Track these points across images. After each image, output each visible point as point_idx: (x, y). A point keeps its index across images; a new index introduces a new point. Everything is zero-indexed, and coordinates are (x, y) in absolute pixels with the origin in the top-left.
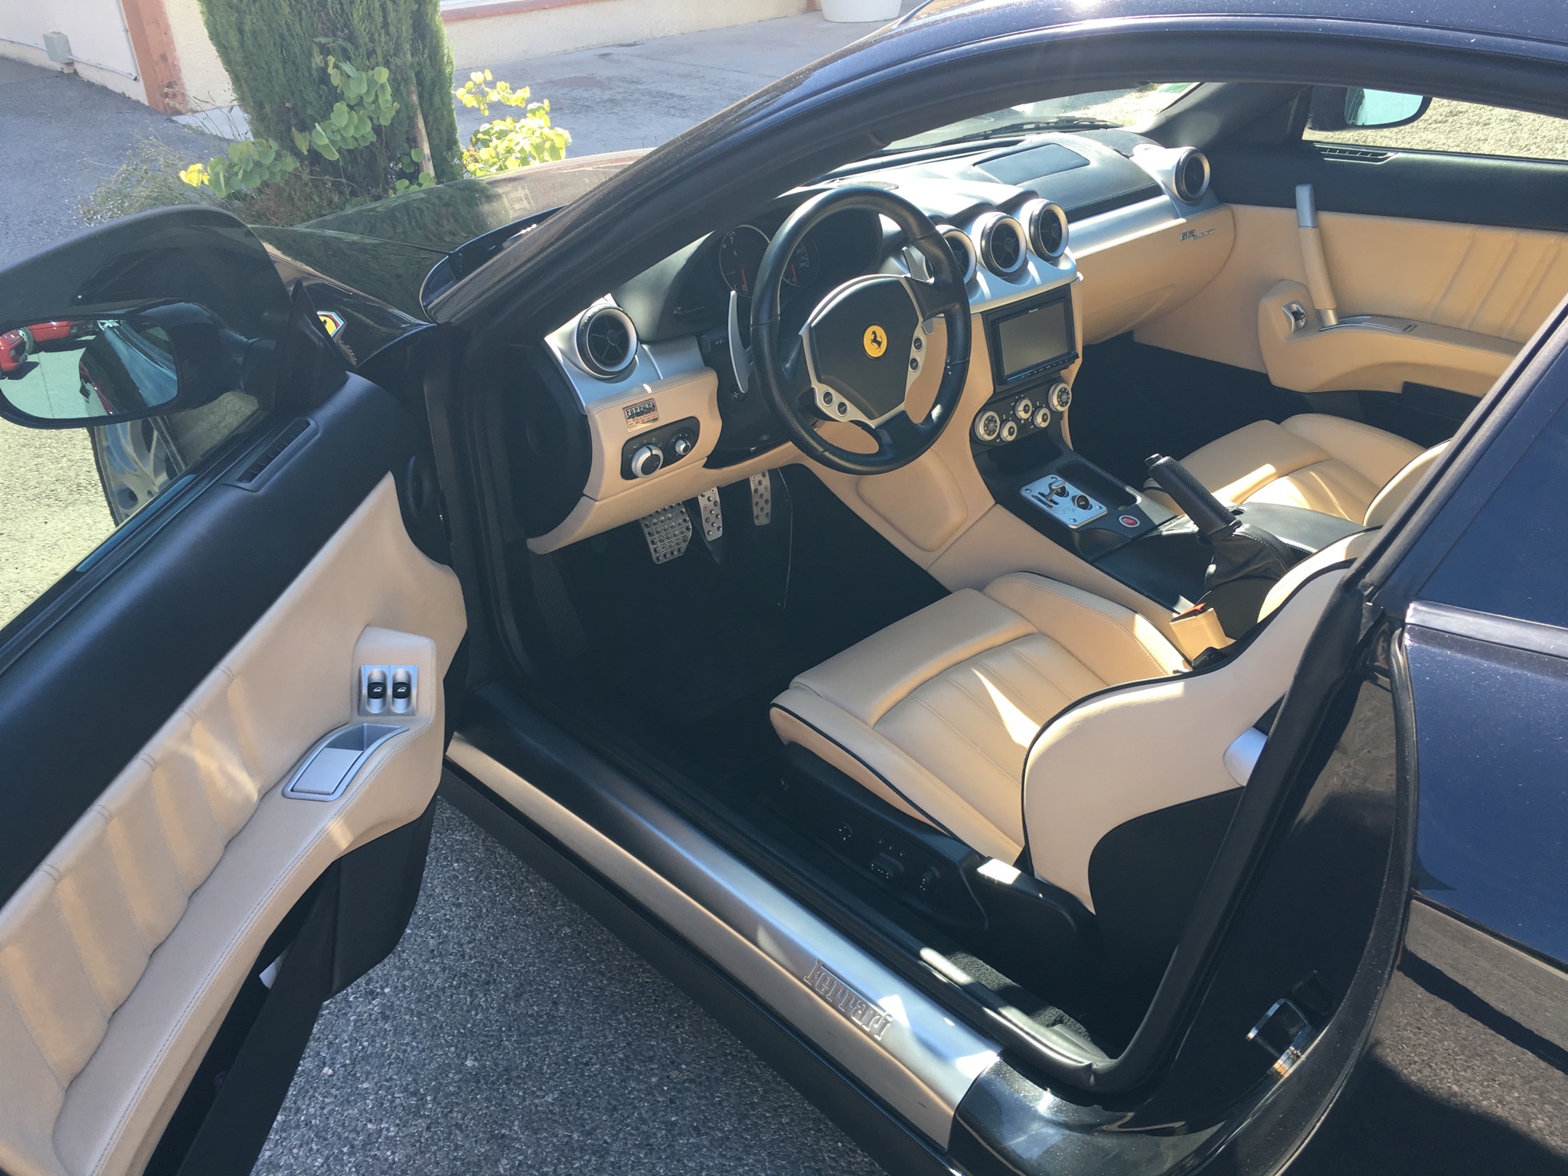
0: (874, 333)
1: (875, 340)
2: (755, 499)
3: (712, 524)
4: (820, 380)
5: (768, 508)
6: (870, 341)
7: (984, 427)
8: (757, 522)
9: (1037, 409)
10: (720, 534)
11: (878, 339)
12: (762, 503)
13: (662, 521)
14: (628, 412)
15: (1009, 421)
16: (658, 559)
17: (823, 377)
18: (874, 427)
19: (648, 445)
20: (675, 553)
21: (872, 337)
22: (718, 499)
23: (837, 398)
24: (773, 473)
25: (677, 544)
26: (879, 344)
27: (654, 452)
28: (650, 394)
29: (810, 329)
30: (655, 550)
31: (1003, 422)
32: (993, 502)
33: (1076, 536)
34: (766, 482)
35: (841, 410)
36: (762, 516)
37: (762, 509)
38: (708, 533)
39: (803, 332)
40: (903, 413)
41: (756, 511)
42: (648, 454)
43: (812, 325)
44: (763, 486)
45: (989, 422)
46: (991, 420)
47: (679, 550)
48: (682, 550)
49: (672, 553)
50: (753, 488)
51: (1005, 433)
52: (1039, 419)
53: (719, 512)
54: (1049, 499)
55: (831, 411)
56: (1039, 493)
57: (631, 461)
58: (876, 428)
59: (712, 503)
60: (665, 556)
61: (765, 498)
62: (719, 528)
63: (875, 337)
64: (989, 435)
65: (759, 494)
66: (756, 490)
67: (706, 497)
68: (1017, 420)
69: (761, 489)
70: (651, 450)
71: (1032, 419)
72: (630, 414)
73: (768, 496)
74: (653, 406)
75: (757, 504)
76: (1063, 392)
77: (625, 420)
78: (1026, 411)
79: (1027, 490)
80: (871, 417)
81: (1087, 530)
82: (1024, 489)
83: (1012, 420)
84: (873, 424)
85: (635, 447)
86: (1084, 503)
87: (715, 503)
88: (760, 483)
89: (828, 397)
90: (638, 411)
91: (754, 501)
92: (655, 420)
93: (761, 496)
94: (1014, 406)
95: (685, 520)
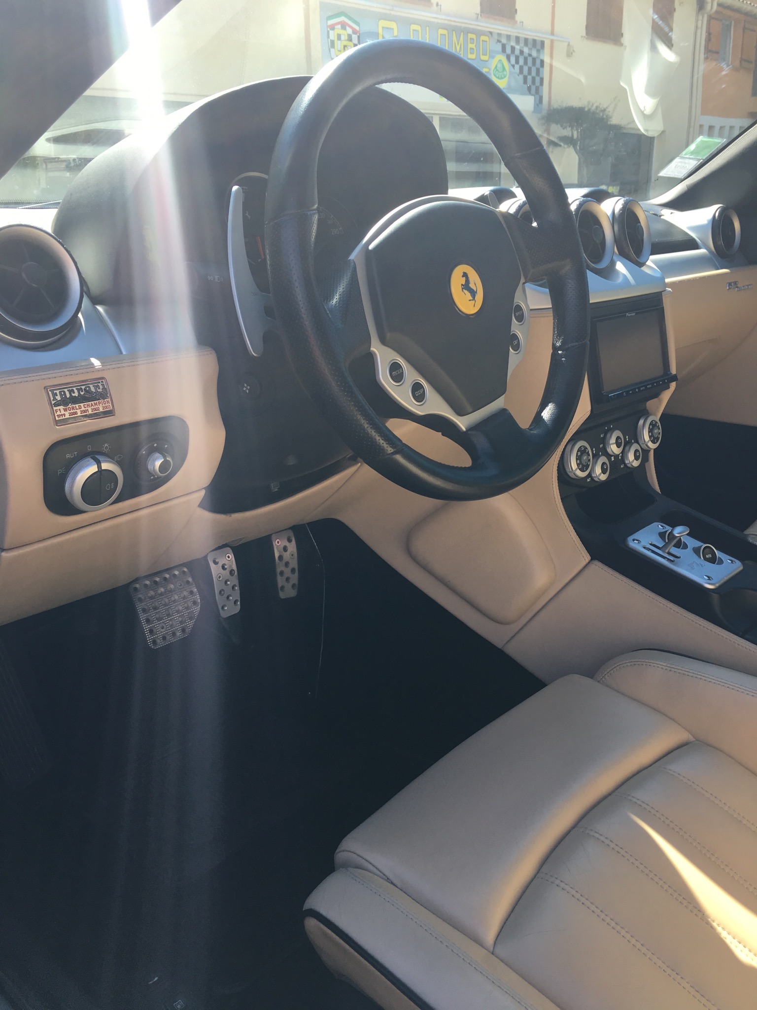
0: (465, 275)
1: (466, 286)
2: (280, 567)
3: (228, 598)
4: (383, 341)
5: (295, 579)
6: (460, 287)
7: (577, 459)
8: (282, 595)
9: (628, 444)
10: (237, 609)
11: (472, 286)
12: (287, 572)
13: (161, 594)
14: (55, 395)
15: (600, 456)
16: (154, 642)
17: (388, 335)
18: (464, 429)
19: (95, 456)
20: (178, 634)
21: (463, 281)
22: (234, 567)
23: (411, 375)
24: (299, 531)
25: (181, 622)
26: (473, 293)
27: (105, 466)
28: (98, 370)
29: (368, 254)
30: (151, 631)
31: (596, 456)
32: (587, 558)
33: (715, 597)
34: (292, 547)
35: (417, 394)
36: (288, 586)
37: (288, 579)
38: (223, 608)
39: (355, 255)
40: (503, 412)
41: (280, 581)
42: (93, 469)
43: (371, 247)
44: (288, 553)
45: (582, 454)
46: (582, 451)
47: (183, 630)
48: (187, 630)
49: (174, 634)
50: (277, 555)
51: (598, 470)
52: (631, 456)
53: (236, 582)
54: (667, 551)
55: (402, 395)
56: (651, 544)
57: (63, 478)
58: (468, 430)
59: (227, 572)
60: (164, 638)
61: (291, 566)
62: (235, 602)
63: (467, 281)
64: (582, 470)
65: (284, 562)
66: (281, 558)
67: (220, 564)
68: (608, 456)
69: (287, 556)
70: (99, 463)
71: (622, 457)
72: (58, 398)
73: (294, 563)
74: (104, 388)
75: (282, 573)
76: (653, 425)
77: (48, 408)
78: (618, 446)
79: (634, 540)
80: (460, 413)
81: (729, 588)
82: (630, 539)
83: (602, 455)
84: (462, 423)
85: (68, 456)
86: (710, 556)
87: (231, 572)
88: (285, 549)
89: (396, 372)
90: (76, 394)
91: (278, 570)
92: (109, 413)
93: (287, 564)
94: (604, 438)
95: (191, 593)
